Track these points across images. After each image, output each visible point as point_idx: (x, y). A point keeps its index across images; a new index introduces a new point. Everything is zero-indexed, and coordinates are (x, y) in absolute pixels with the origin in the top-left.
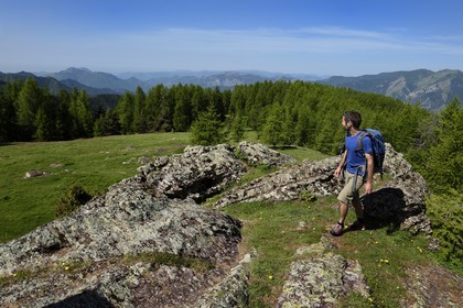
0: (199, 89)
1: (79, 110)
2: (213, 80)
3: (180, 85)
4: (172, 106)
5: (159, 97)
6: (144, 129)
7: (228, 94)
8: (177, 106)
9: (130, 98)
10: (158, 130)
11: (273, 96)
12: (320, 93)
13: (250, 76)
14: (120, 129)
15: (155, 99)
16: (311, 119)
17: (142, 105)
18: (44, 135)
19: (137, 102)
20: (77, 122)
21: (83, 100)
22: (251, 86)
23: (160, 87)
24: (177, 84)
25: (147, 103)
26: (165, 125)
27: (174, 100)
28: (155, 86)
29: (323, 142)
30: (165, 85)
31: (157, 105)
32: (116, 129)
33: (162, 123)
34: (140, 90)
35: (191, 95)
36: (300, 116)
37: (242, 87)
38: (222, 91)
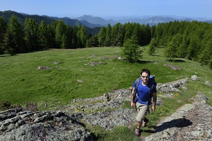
0: (138, 25)
1: (81, 35)
2: (149, 20)
3: (129, 23)
4: (124, 34)
5: (118, 29)
6: (109, 45)
7: (154, 28)
8: (126, 34)
9: (105, 30)
10: (115, 45)
11: (178, 29)
12: (207, 28)
13: (168, 18)
14: (98, 44)
15: (116, 30)
16: (198, 44)
17: (110, 33)
18: (65, 45)
19: (107, 31)
20: (80, 40)
21: (83, 30)
22: (167, 23)
23: (119, 24)
24: (127, 22)
25: (112, 31)
26: (119, 43)
27: (125, 31)
28: (116, 23)
29: (202, 59)
30: (121, 23)
31: (117, 33)
32: (96, 44)
33: (118, 42)
34: (109, 26)
35: (134, 28)
36: (191, 41)
37: (162, 24)
38: (151, 26)
